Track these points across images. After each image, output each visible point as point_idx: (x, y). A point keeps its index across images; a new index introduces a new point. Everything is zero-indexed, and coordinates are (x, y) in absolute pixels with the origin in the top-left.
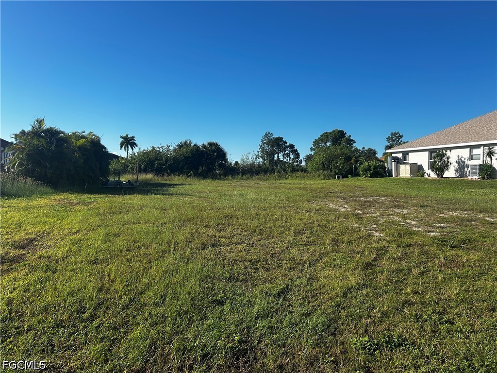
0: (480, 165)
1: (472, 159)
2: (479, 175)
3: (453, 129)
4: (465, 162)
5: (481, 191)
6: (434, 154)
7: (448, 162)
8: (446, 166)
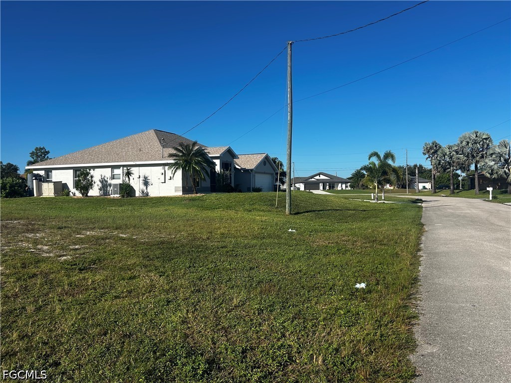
0: (120, 184)
1: (114, 179)
2: (120, 194)
3: (96, 148)
4: (107, 182)
5: (120, 209)
6: (78, 173)
7: (92, 181)
8: (90, 185)
